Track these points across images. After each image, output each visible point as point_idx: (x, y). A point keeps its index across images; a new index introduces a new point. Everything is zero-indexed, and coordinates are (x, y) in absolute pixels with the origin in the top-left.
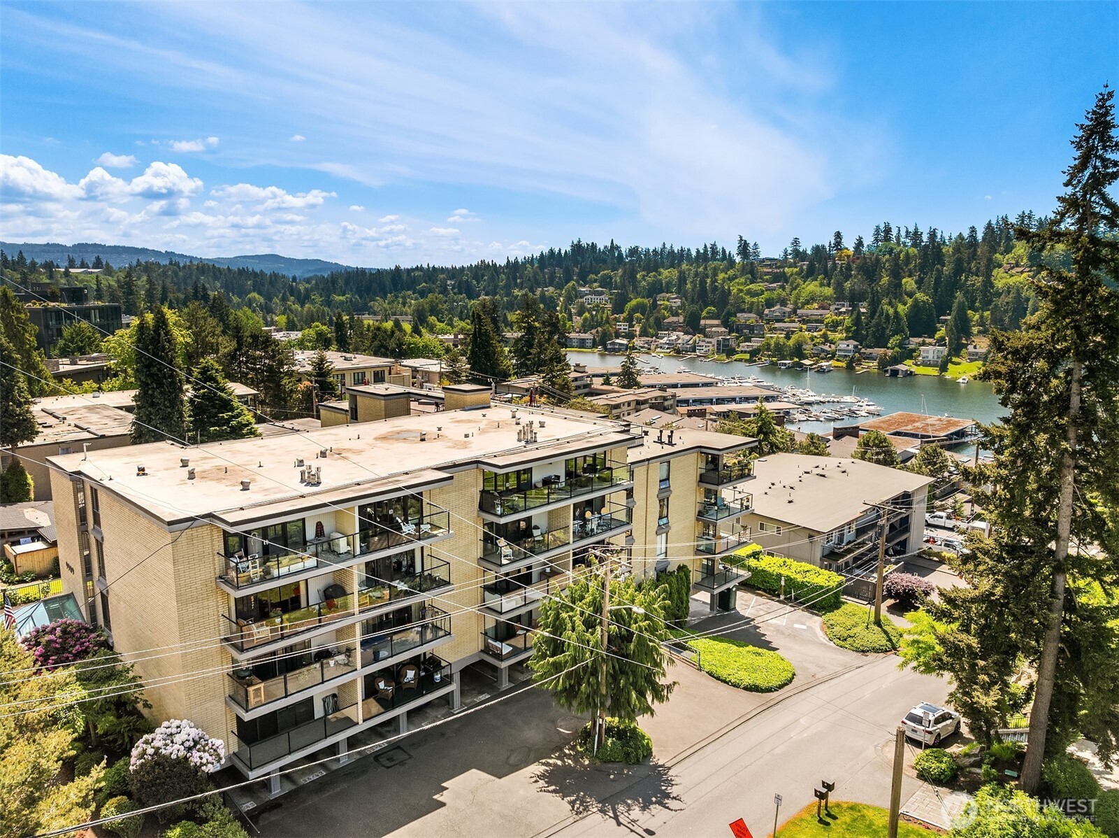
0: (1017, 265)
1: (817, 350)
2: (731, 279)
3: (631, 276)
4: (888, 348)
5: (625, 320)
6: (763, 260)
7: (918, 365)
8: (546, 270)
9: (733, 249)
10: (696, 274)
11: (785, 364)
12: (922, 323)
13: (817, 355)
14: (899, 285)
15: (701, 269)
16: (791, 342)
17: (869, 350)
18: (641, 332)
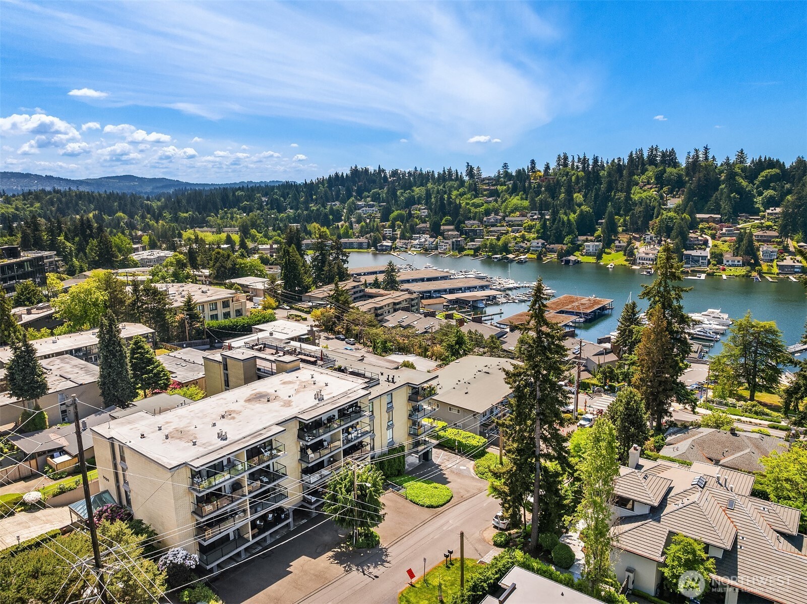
0: (649, 183)
1: (518, 247)
2: (461, 195)
3: (393, 193)
4: (564, 244)
5: (390, 227)
6: (484, 180)
7: (583, 256)
8: (333, 189)
9: (463, 171)
10: (438, 192)
11: (496, 258)
12: (586, 226)
13: (518, 251)
14: (572, 199)
15: (441, 187)
16: (500, 243)
17: (552, 246)
18: (401, 236)
